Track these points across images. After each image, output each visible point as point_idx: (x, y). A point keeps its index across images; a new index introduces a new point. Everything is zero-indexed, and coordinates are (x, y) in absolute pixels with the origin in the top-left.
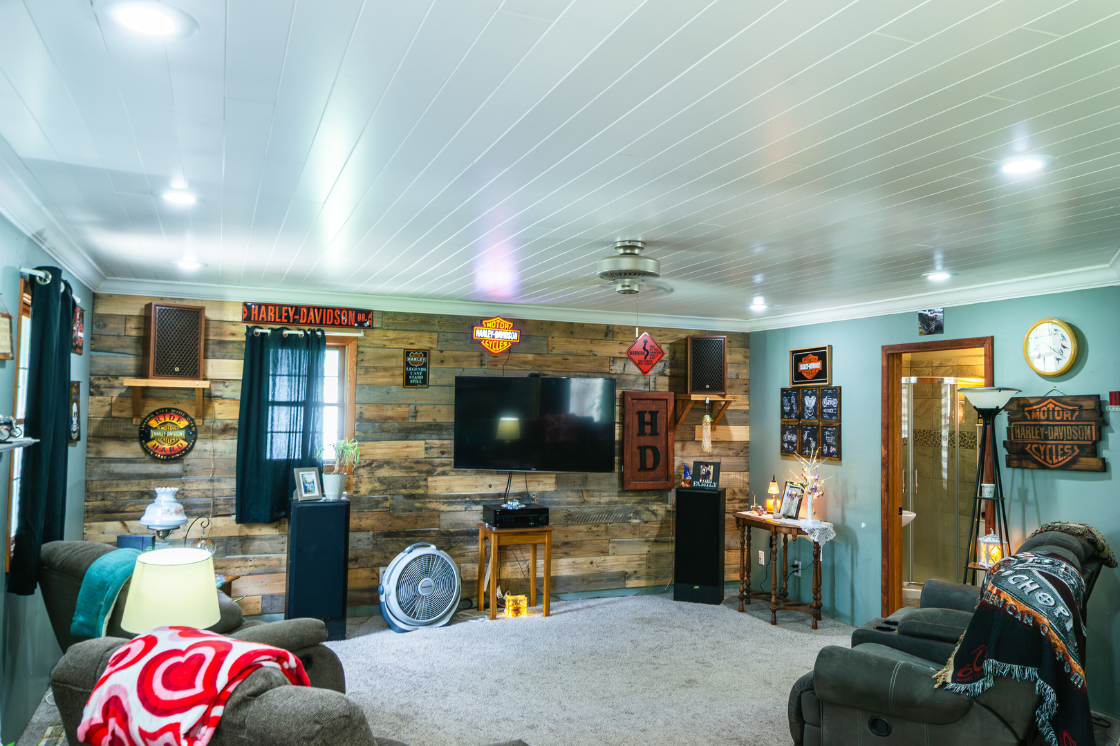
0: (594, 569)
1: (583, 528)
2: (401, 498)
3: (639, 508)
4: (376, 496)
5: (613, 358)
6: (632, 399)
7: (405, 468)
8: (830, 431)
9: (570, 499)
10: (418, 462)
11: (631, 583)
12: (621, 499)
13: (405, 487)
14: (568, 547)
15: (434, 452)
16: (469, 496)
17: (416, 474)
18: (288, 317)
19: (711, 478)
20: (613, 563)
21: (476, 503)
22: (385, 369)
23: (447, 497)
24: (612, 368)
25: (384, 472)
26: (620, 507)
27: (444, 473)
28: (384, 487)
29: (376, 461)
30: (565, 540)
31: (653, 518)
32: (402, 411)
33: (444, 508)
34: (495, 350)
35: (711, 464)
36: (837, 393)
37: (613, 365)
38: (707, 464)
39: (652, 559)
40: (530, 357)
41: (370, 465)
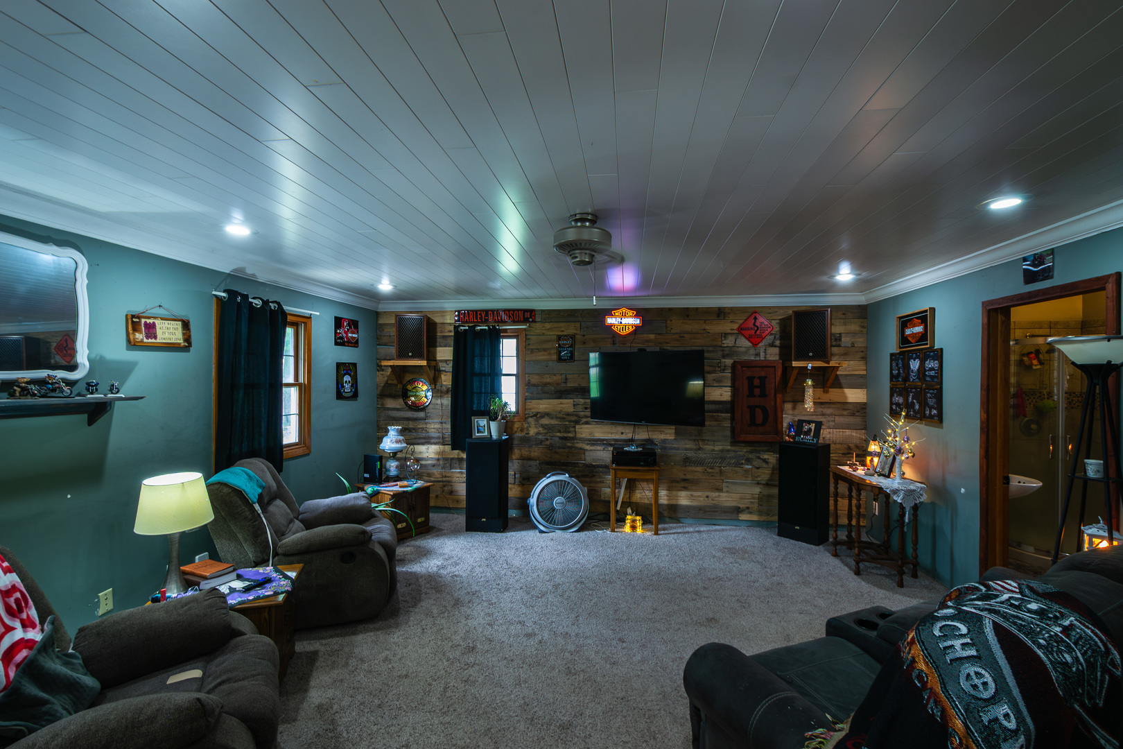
0: (709, 502)
1: (699, 469)
2: (557, 439)
3: (751, 456)
4: (540, 437)
5: (725, 334)
6: (742, 367)
7: (560, 418)
8: (931, 394)
9: (687, 446)
10: (568, 414)
11: (743, 517)
12: (733, 448)
13: (560, 432)
14: (686, 484)
15: (580, 408)
16: (606, 440)
17: (567, 423)
18: (481, 318)
19: (812, 434)
20: (726, 499)
21: (611, 445)
22: (545, 350)
23: (589, 440)
24: (724, 342)
25: (545, 421)
26: (732, 454)
27: (587, 423)
28: (545, 431)
29: (540, 413)
30: (684, 477)
31: (764, 465)
32: (557, 378)
33: (588, 447)
34: (623, 333)
35: (813, 422)
36: (938, 355)
37: (725, 339)
38: (809, 422)
39: (762, 499)
40: (652, 336)
41: (535, 415)
